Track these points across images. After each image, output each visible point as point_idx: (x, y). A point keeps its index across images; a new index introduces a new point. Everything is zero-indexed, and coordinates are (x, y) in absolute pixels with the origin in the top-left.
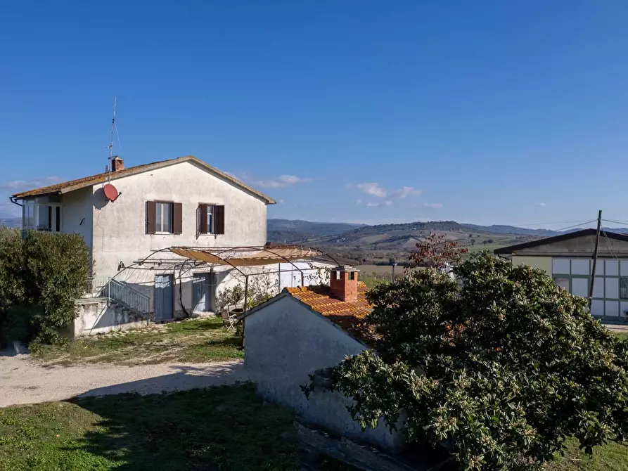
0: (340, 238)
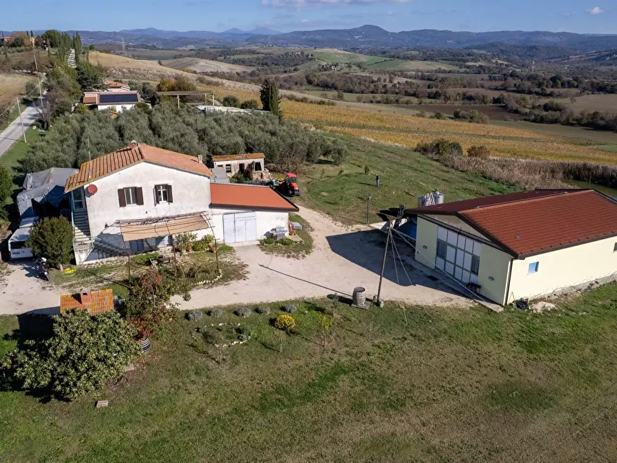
0: (610, 55)
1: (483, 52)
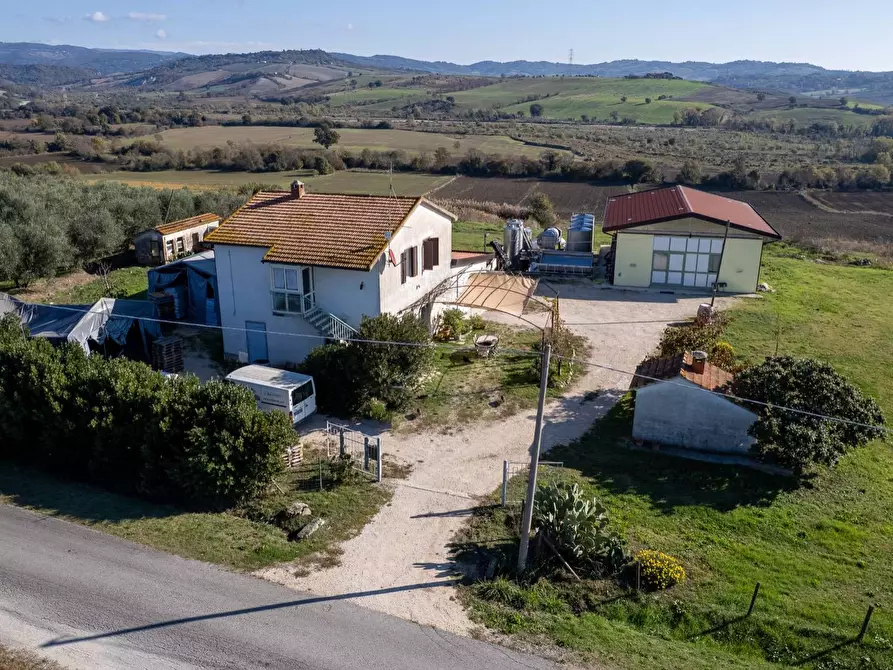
0: (147, 78)
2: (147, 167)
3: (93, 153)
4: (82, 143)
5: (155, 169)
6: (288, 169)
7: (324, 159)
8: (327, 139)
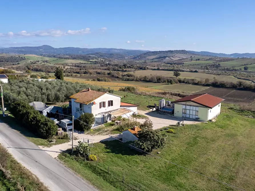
0: (138, 57)
1: (94, 56)
2: (128, 80)
3: (117, 75)
4: (115, 73)
5: (130, 81)
6: (163, 82)
7: (172, 80)
8: (177, 75)
